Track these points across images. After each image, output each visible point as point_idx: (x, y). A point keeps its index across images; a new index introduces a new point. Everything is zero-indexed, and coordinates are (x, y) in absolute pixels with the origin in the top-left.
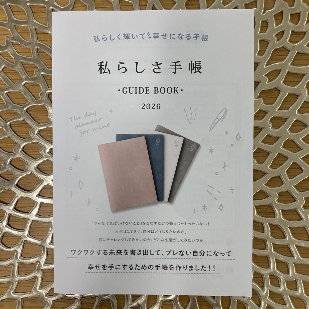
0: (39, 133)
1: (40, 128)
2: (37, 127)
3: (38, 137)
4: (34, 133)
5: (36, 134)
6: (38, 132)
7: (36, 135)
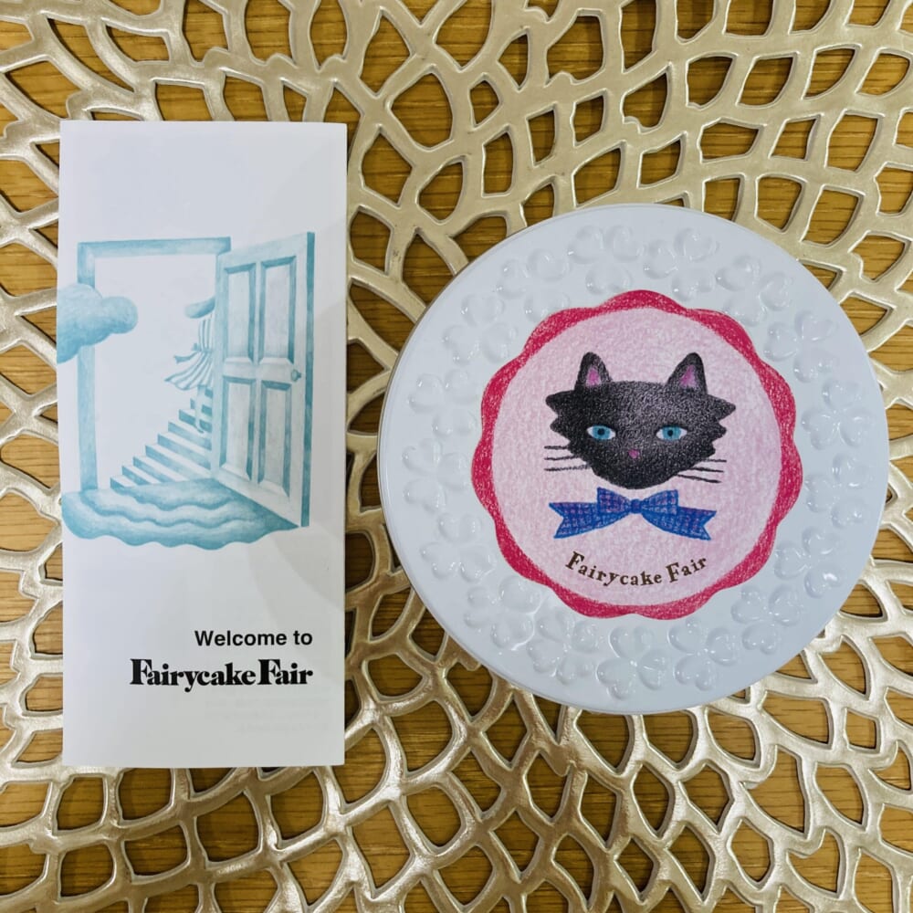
0: (46, 577)
1: (42, 561)
2: (30, 564)
3: (53, 588)
4: (33, 585)
5: (42, 582)
6: (44, 574)
7: (42, 586)
